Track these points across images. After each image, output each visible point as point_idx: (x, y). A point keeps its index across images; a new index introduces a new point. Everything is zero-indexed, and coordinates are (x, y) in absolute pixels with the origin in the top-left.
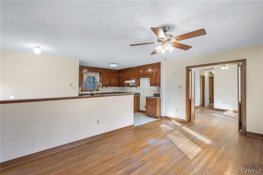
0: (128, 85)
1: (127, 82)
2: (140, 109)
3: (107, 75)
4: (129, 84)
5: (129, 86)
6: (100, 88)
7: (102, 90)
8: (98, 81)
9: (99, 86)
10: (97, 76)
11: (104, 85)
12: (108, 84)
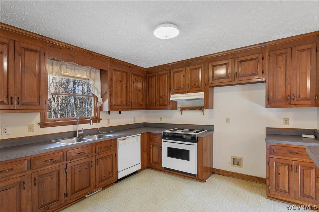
0: (174, 105)
1: (174, 97)
2: (215, 166)
3: (122, 78)
4: (176, 102)
5: (177, 109)
6: (102, 115)
7: (108, 120)
8: (96, 94)
9: (101, 109)
10: (94, 80)
11: (115, 105)
12: (124, 103)
